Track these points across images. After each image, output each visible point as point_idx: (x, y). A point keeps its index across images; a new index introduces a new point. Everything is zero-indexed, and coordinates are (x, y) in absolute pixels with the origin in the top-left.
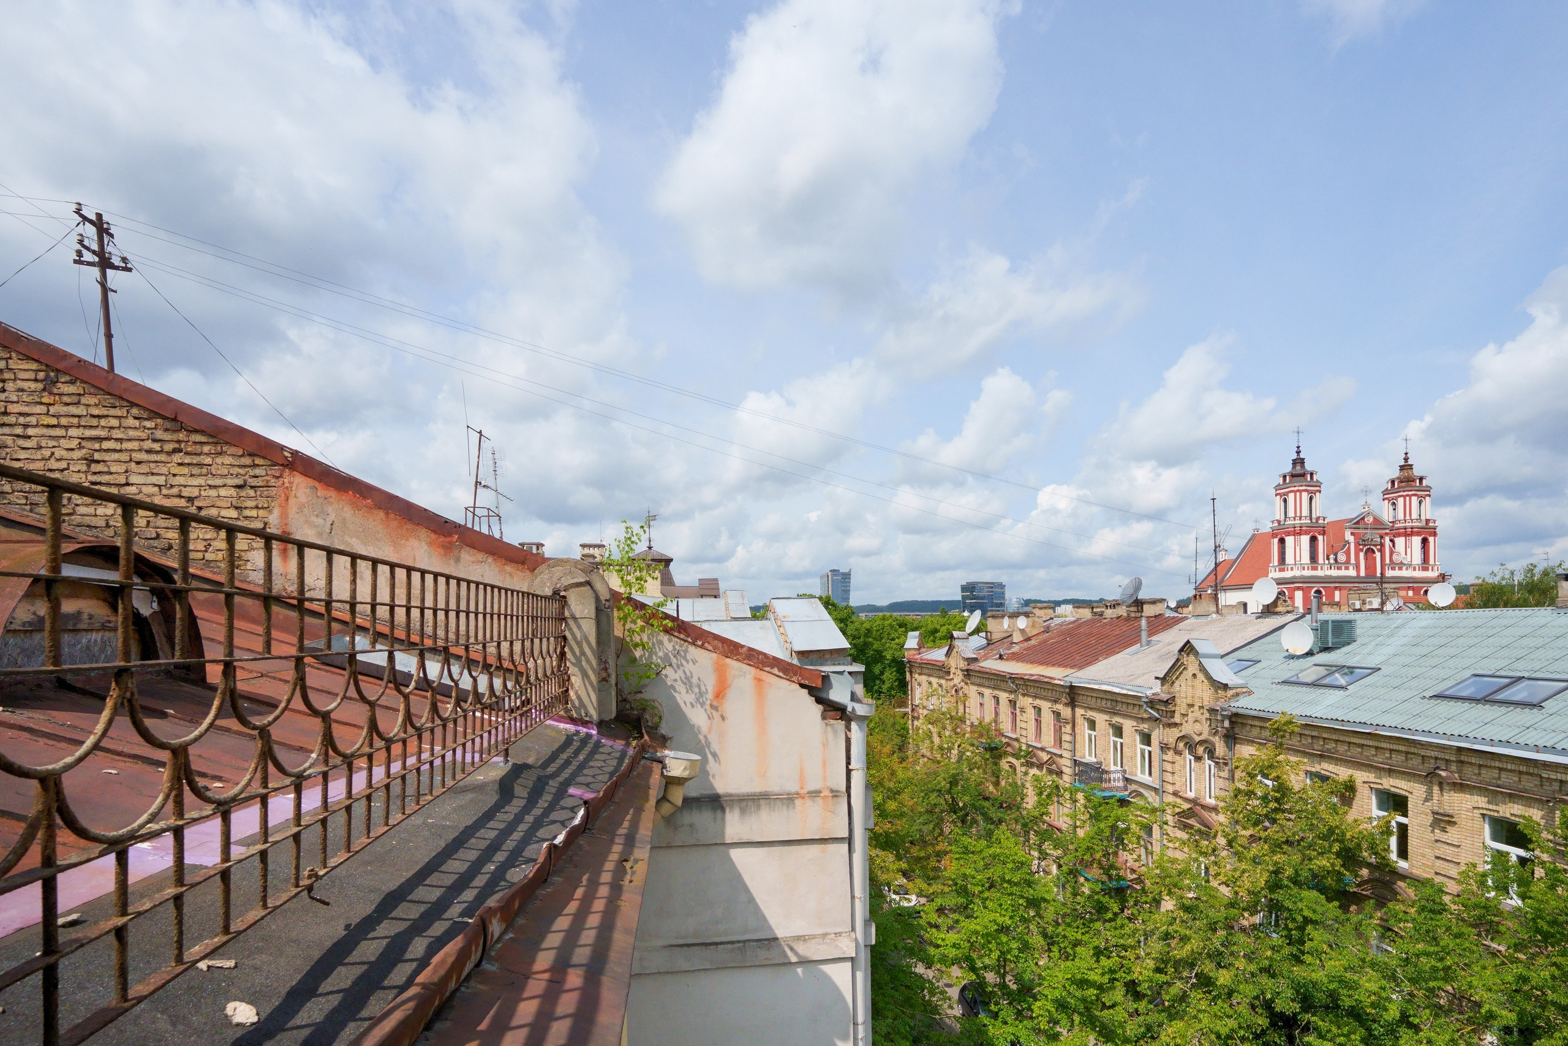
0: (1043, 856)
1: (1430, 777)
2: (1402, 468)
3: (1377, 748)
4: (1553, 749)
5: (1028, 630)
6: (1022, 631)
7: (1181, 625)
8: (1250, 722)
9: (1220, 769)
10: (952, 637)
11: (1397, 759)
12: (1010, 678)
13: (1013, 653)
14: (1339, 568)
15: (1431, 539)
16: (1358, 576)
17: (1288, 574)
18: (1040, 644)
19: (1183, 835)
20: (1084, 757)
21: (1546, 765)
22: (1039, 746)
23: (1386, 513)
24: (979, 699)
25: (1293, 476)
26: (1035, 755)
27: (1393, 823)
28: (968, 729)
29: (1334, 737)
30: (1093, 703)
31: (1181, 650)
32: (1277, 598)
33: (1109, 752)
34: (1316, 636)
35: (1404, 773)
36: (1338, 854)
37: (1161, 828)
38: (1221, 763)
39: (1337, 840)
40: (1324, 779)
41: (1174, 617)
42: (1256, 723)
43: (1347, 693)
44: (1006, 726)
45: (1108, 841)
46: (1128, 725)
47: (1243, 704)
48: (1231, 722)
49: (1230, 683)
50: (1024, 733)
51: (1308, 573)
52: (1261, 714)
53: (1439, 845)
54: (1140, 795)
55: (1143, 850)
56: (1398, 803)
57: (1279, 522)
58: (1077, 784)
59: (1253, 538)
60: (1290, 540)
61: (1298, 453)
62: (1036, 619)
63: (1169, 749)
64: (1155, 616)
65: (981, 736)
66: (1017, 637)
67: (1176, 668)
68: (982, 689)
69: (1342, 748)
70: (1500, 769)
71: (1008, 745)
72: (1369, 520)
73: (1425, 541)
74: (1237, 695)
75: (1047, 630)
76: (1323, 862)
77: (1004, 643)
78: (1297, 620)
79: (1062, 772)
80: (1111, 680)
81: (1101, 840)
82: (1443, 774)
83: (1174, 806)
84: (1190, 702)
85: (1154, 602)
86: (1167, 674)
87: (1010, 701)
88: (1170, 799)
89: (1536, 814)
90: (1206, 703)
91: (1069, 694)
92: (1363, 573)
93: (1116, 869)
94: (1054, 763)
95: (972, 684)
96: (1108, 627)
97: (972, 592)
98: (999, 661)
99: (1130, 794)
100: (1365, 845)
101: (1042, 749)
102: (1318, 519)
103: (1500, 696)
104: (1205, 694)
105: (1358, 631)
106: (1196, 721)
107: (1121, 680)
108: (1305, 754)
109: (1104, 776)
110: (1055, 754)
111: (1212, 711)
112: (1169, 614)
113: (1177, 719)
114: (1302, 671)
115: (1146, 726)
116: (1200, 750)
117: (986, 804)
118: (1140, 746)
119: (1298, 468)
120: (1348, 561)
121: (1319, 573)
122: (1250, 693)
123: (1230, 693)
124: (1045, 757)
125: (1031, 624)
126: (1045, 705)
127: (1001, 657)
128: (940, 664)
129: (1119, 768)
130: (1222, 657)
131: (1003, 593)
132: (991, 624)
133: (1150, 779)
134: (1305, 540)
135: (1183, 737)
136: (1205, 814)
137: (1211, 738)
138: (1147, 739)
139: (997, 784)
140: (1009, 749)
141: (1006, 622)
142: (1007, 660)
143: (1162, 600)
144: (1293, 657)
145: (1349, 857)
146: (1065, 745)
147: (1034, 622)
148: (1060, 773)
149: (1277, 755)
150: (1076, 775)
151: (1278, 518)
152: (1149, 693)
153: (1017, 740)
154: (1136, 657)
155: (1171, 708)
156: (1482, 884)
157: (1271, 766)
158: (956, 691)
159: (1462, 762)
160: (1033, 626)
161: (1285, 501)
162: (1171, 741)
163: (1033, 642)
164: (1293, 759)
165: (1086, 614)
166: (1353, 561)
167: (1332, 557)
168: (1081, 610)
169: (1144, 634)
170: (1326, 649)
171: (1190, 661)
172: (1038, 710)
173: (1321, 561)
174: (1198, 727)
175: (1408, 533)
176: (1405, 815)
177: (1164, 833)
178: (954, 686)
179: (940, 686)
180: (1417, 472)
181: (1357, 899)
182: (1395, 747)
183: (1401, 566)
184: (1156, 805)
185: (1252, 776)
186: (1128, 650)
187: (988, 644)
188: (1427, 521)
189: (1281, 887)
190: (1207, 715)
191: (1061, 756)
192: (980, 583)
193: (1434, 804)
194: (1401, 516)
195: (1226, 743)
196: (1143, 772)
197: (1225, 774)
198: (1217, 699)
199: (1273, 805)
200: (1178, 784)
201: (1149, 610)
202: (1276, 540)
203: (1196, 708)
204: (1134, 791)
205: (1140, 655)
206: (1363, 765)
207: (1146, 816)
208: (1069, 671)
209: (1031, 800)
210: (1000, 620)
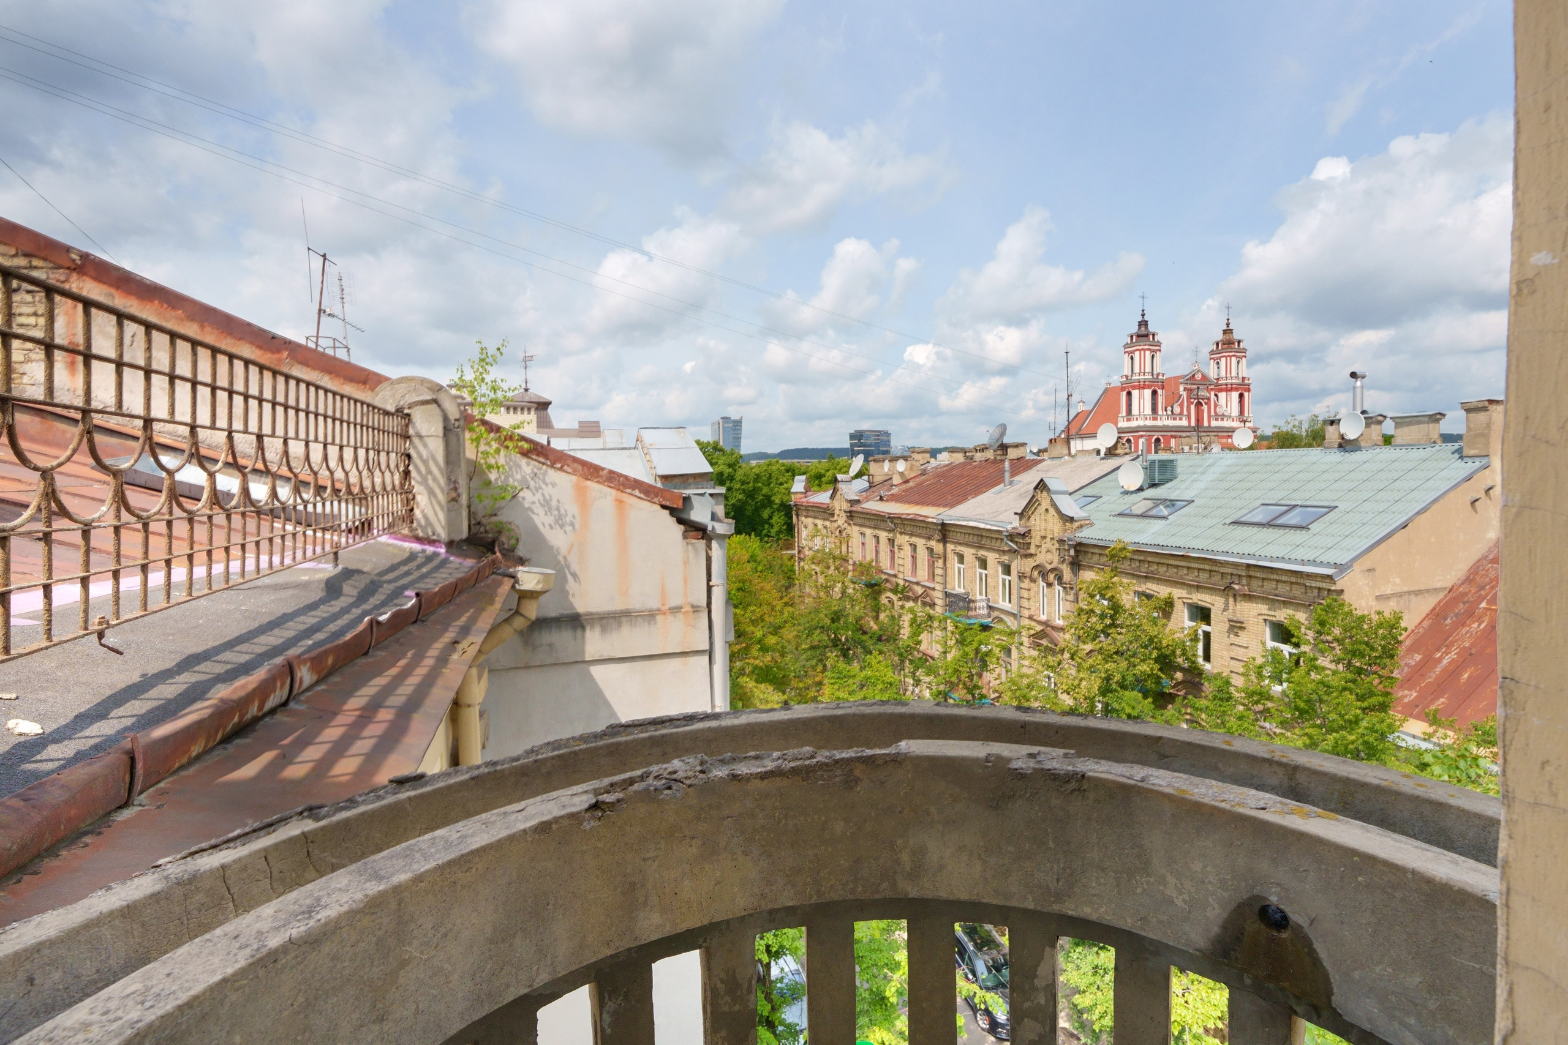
0: (917, 682)
1: (1227, 590)
2: (1225, 332)
3: (1188, 568)
4: (1313, 562)
5: (906, 473)
6: (902, 474)
7: (1040, 466)
8: (1091, 550)
9: (1067, 593)
10: (836, 480)
11: (1204, 576)
12: (889, 518)
13: (892, 495)
14: (1174, 419)
15: (1245, 394)
16: (1190, 426)
17: (1133, 424)
18: (917, 485)
19: (1035, 653)
20: (954, 589)
21: (1309, 576)
22: (914, 580)
23: (1211, 370)
24: (861, 539)
25: (1138, 336)
26: (911, 590)
27: (1200, 632)
28: (850, 568)
29: (1156, 560)
30: (960, 537)
31: (1036, 488)
32: (1117, 442)
33: (976, 584)
34: (1146, 474)
35: (1208, 588)
36: (1156, 660)
37: (1018, 648)
38: (1067, 588)
39: (1156, 648)
40: (1149, 597)
41: (1033, 460)
42: (1096, 551)
43: (1168, 522)
44: (885, 563)
45: (973, 663)
46: (992, 557)
47: (1087, 535)
48: (1076, 551)
49: (1076, 516)
50: (901, 569)
51: (1150, 423)
52: (1100, 543)
53: (1233, 647)
54: (1001, 620)
55: (1004, 670)
56: (1203, 614)
57: (1127, 377)
58: (948, 614)
59: (1106, 391)
60: (1135, 393)
61: (1143, 315)
62: (914, 463)
63: (1025, 577)
64: (1018, 459)
65: (863, 574)
66: (896, 480)
67: (1032, 503)
68: (864, 529)
69: (1162, 569)
70: (1278, 581)
71: (887, 581)
72: (1199, 376)
73: (1241, 396)
74: (1081, 526)
75: (924, 473)
76: (1144, 668)
77: (884, 486)
78: (1133, 460)
79: (934, 604)
80: (977, 517)
81: (966, 662)
82: (1236, 587)
83: (1029, 629)
84: (1043, 534)
85: (1017, 446)
86: (1024, 510)
87: (889, 540)
88: (1026, 622)
89: (1301, 616)
90: (1056, 535)
91: (940, 531)
92: (1193, 423)
93: (980, 688)
94: (928, 595)
95: (855, 524)
96: (977, 469)
97: (859, 439)
98: (880, 502)
99: (993, 620)
100: (1178, 652)
101: (918, 583)
102: (1158, 375)
103: (1280, 521)
104: (1055, 527)
105: (1179, 470)
106: (1048, 551)
107: (986, 517)
108: (1134, 576)
109: (971, 605)
110: (929, 588)
111: (1061, 541)
112: (1030, 457)
113: (1032, 550)
114: (1134, 504)
115: (1006, 557)
116: (1051, 577)
117: (865, 638)
118: (1001, 576)
119: (1143, 329)
120: (1181, 413)
121: (1159, 423)
122: (1092, 525)
123: (1076, 525)
124: (919, 590)
125: (909, 467)
126: (920, 542)
127: (881, 499)
128: (825, 506)
129: (984, 597)
130: (1070, 494)
131: (889, 440)
132: (873, 468)
133: (1010, 605)
134: (1148, 393)
135: (1037, 566)
136: (1055, 634)
137: (1060, 566)
138: (1007, 570)
139: (876, 618)
140: (888, 585)
141: (886, 465)
142: (887, 501)
143: (1024, 445)
144: (1127, 493)
145: (1166, 662)
146: (938, 579)
147: (912, 465)
148: (932, 605)
149: (1112, 578)
150: (946, 606)
151: (1126, 373)
152: (1009, 527)
153: (895, 576)
154: (1000, 495)
155: (1027, 540)
156: (1260, 675)
157: (1107, 587)
158: (840, 532)
159: (1250, 577)
160: (911, 469)
161: (1132, 358)
162: (1028, 570)
163: (911, 484)
164: (1125, 581)
165: (959, 458)
166: (1185, 412)
167: (1169, 408)
168: (955, 455)
169: (1007, 475)
170: (1153, 485)
171: (1043, 498)
172: (914, 547)
173: (1160, 412)
174: (1049, 556)
175: (1229, 389)
176: (1209, 624)
177: (1020, 652)
178: (839, 527)
179: (825, 527)
180: (1236, 336)
181: (1169, 698)
182: (1202, 566)
183: (1222, 417)
184: (1014, 628)
185: (1092, 596)
186: (993, 490)
187: (870, 487)
188: (1243, 379)
189: (1111, 691)
190: (1057, 545)
191: (934, 589)
192: (868, 431)
193: (1229, 614)
194: (1223, 374)
195: (1072, 569)
196: (1004, 600)
197: (1071, 597)
198: (1065, 531)
199: (1108, 621)
200: (1033, 609)
201: (1013, 454)
202: (1124, 394)
203: (1048, 539)
204: (997, 617)
205: (1003, 494)
206: (1178, 583)
207: (1005, 639)
208: (941, 510)
209: (906, 632)
210: (881, 464)
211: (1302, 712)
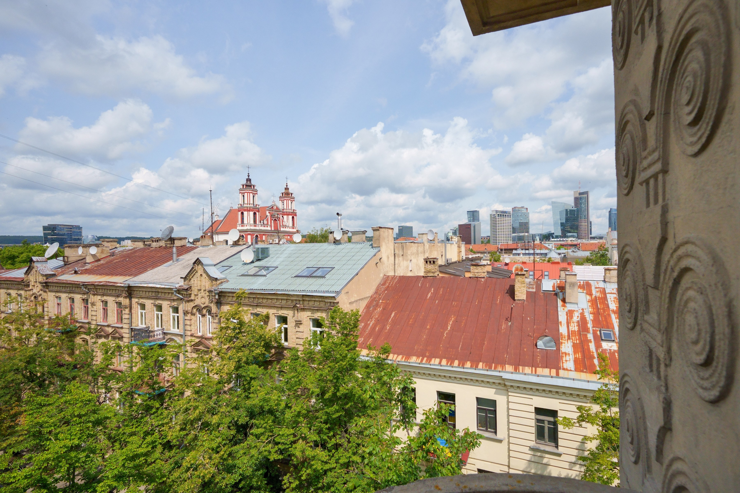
0: (108, 390)
1: (294, 308)
2: (286, 189)
3: (277, 299)
4: (327, 292)
5: (98, 255)
6: (93, 256)
7: (195, 251)
8: (228, 295)
9: (214, 319)
10: (31, 261)
11: (284, 302)
12: (83, 285)
13: (86, 269)
14: (264, 226)
15: (295, 217)
16: (271, 230)
17: (245, 228)
18: (107, 263)
19: (195, 355)
20: (138, 326)
21: (327, 297)
22: (106, 324)
23: (280, 205)
24: (56, 301)
25: (246, 186)
26: (102, 330)
27: (283, 328)
28: (47, 322)
29: (262, 297)
30: (143, 294)
31: (194, 263)
32: (239, 238)
33: (154, 320)
34: (255, 255)
35: (286, 307)
36: (263, 346)
37: (184, 354)
38: (214, 316)
39: (263, 340)
40: (257, 315)
41: (191, 247)
42: (230, 295)
43: (267, 278)
44: (79, 315)
45: (153, 369)
46: (165, 304)
47: (225, 287)
48: (219, 296)
49: (218, 277)
50: (94, 318)
51: (253, 228)
52: (232, 291)
53: (297, 333)
54: (172, 340)
55: (174, 369)
56: (283, 320)
57: (241, 205)
58: (133, 342)
59: (230, 211)
60: (245, 213)
61: (249, 176)
62: (104, 248)
63: (188, 313)
64: (181, 246)
65: (58, 324)
66: (89, 259)
67: (192, 272)
68: (58, 294)
69: (264, 301)
70: (315, 301)
71: (81, 327)
72: (275, 208)
73: (293, 217)
74: (222, 283)
75: (113, 254)
76: (258, 351)
77: (79, 263)
78: (247, 248)
79: (122, 337)
80: (155, 281)
81: (149, 370)
82: (298, 305)
83: (191, 342)
84: (199, 288)
85: (181, 239)
86: (187, 276)
87: (83, 300)
88: (189, 338)
89: (324, 315)
90: (207, 288)
91: (127, 291)
92: (273, 229)
93: (159, 383)
94: (117, 332)
95: (49, 291)
96: (153, 252)
97: (53, 231)
98: (74, 275)
99: (167, 341)
100: (273, 340)
101: (108, 326)
102: (256, 205)
103: (314, 275)
104: (206, 284)
105: (270, 252)
106: (202, 297)
107: (161, 280)
108: (250, 305)
109: (151, 334)
110: (118, 327)
111: (210, 291)
112: (189, 245)
113: (193, 297)
114: (249, 270)
115: (176, 303)
116: (204, 311)
117: (62, 369)
118: (172, 314)
119: (249, 182)
120: (268, 224)
121: (257, 228)
122: (227, 281)
123: (219, 282)
124: (110, 330)
125: (100, 251)
126: (111, 300)
127: (76, 272)
128: (20, 280)
129: (160, 328)
130: (215, 265)
131: (81, 232)
132: (68, 252)
133: (178, 330)
134: (252, 213)
135: (196, 306)
136: (207, 342)
137: (210, 305)
138: (176, 310)
139: (72, 354)
140: (82, 330)
141: (80, 251)
142: (81, 274)
143: (185, 238)
144: (246, 264)
145: (268, 346)
146: (125, 321)
147: (102, 250)
148: (121, 338)
149: (238, 308)
150: (132, 337)
151: (240, 203)
152: (177, 286)
153: (89, 323)
154: (170, 268)
155: (189, 292)
156: (310, 344)
157: (236, 314)
158: (35, 297)
159: (303, 300)
160: (102, 252)
161: (243, 196)
162: (190, 309)
163: (102, 262)
164: (245, 309)
165: (140, 245)
166: (269, 224)
167: (262, 221)
168: (136, 243)
169: (175, 256)
170: (258, 260)
171: (199, 269)
172: (105, 303)
173: (258, 223)
174: (203, 300)
175: (288, 214)
176: (286, 324)
177: (186, 357)
178: (33, 294)
179: (20, 295)
180: (290, 191)
181: (270, 362)
182: (283, 298)
183: (285, 226)
184: (181, 343)
185: (228, 320)
186: (165, 264)
187: (65, 265)
188: (294, 210)
189: (241, 367)
190: (208, 294)
191: (122, 328)
192: (61, 225)
193: (295, 318)
194: (285, 207)
195: (217, 306)
196: (174, 328)
197: (216, 321)
198: (212, 286)
199: (237, 331)
200: (193, 330)
201: (177, 243)
202: (240, 213)
203: (202, 291)
204: (169, 339)
205: (172, 267)
206: (272, 307)
207: (176, 350)
208: (127, 278)
209: (99, 358)
210: (76, 249)
211: (327, 357)
